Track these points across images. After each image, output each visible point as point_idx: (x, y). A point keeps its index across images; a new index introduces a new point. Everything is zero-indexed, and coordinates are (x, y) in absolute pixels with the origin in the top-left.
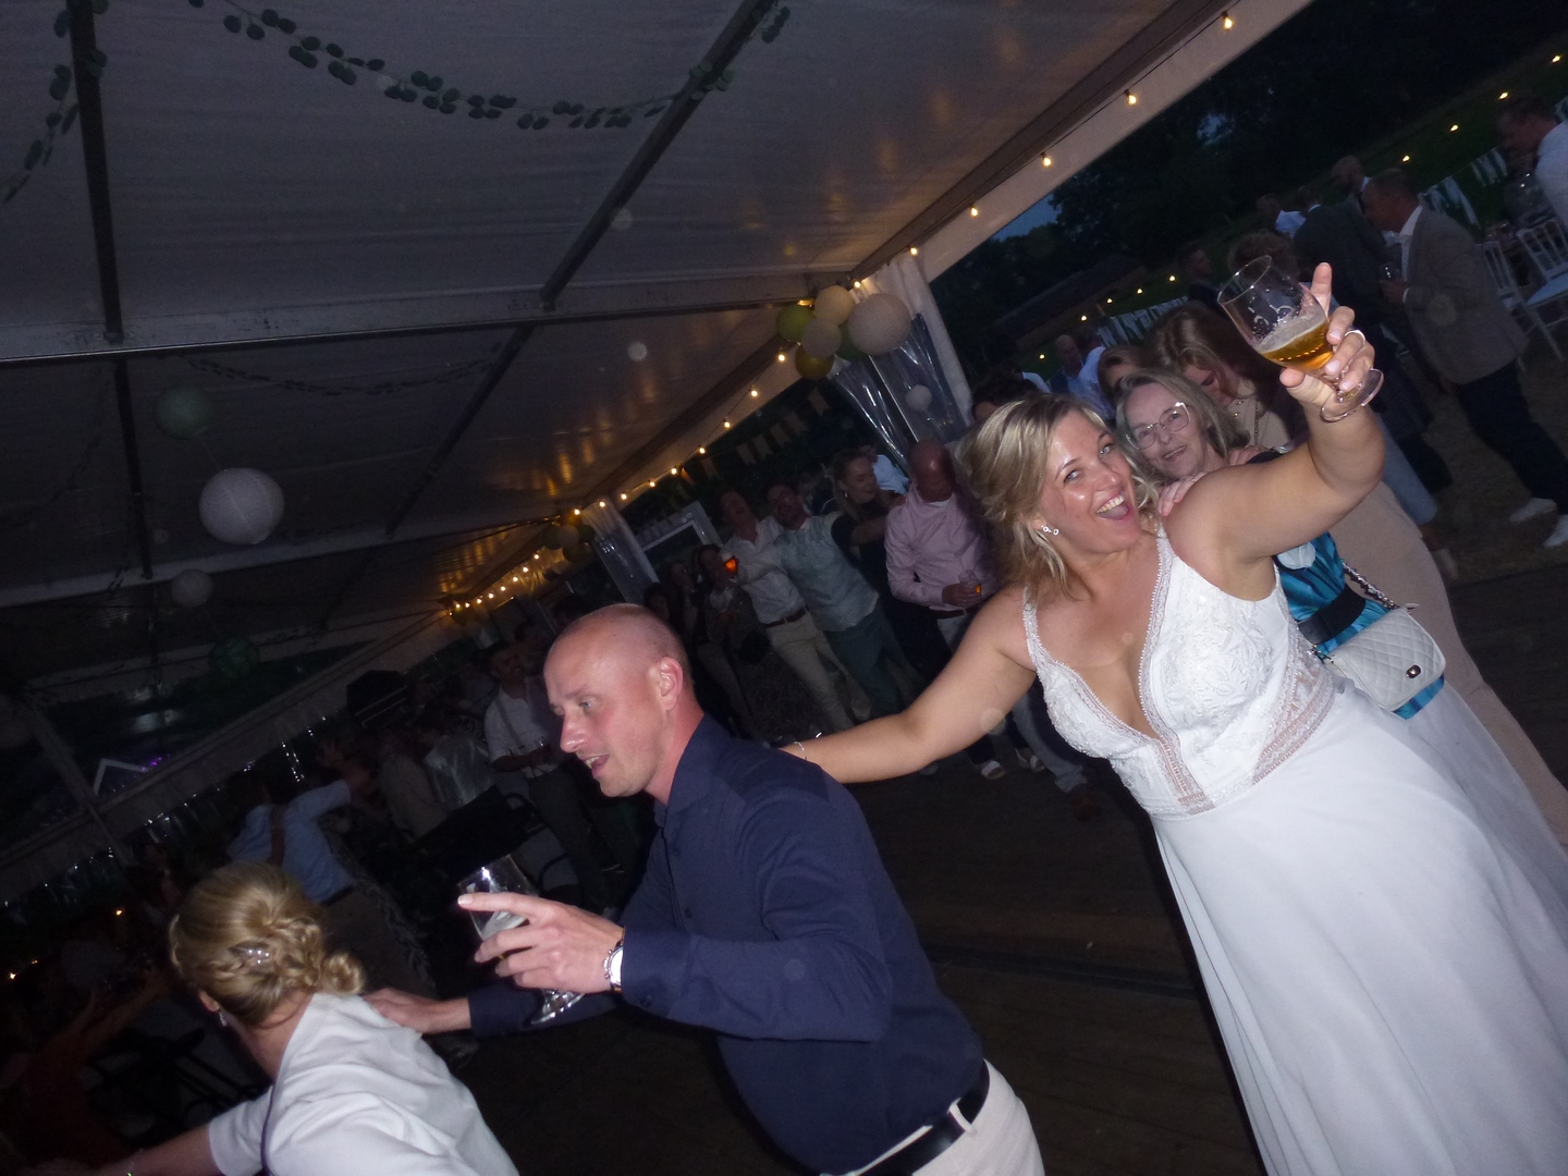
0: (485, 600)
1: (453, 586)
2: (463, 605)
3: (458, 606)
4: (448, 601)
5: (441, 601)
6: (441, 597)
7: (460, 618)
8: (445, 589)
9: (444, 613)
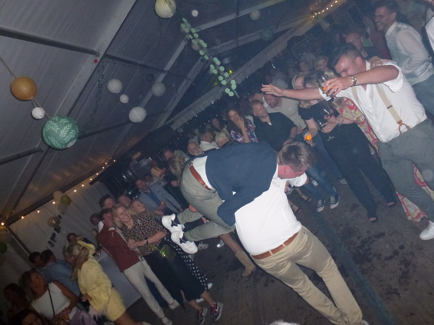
0: (325, 10)
1: (314, 8)
2: (317, 13)
3: (316, 14)
4: (312, 13)
5: (310, 13)
6: (310, 12)
7: (316, 17)
8: (311, 9)
9: (311, 17)
